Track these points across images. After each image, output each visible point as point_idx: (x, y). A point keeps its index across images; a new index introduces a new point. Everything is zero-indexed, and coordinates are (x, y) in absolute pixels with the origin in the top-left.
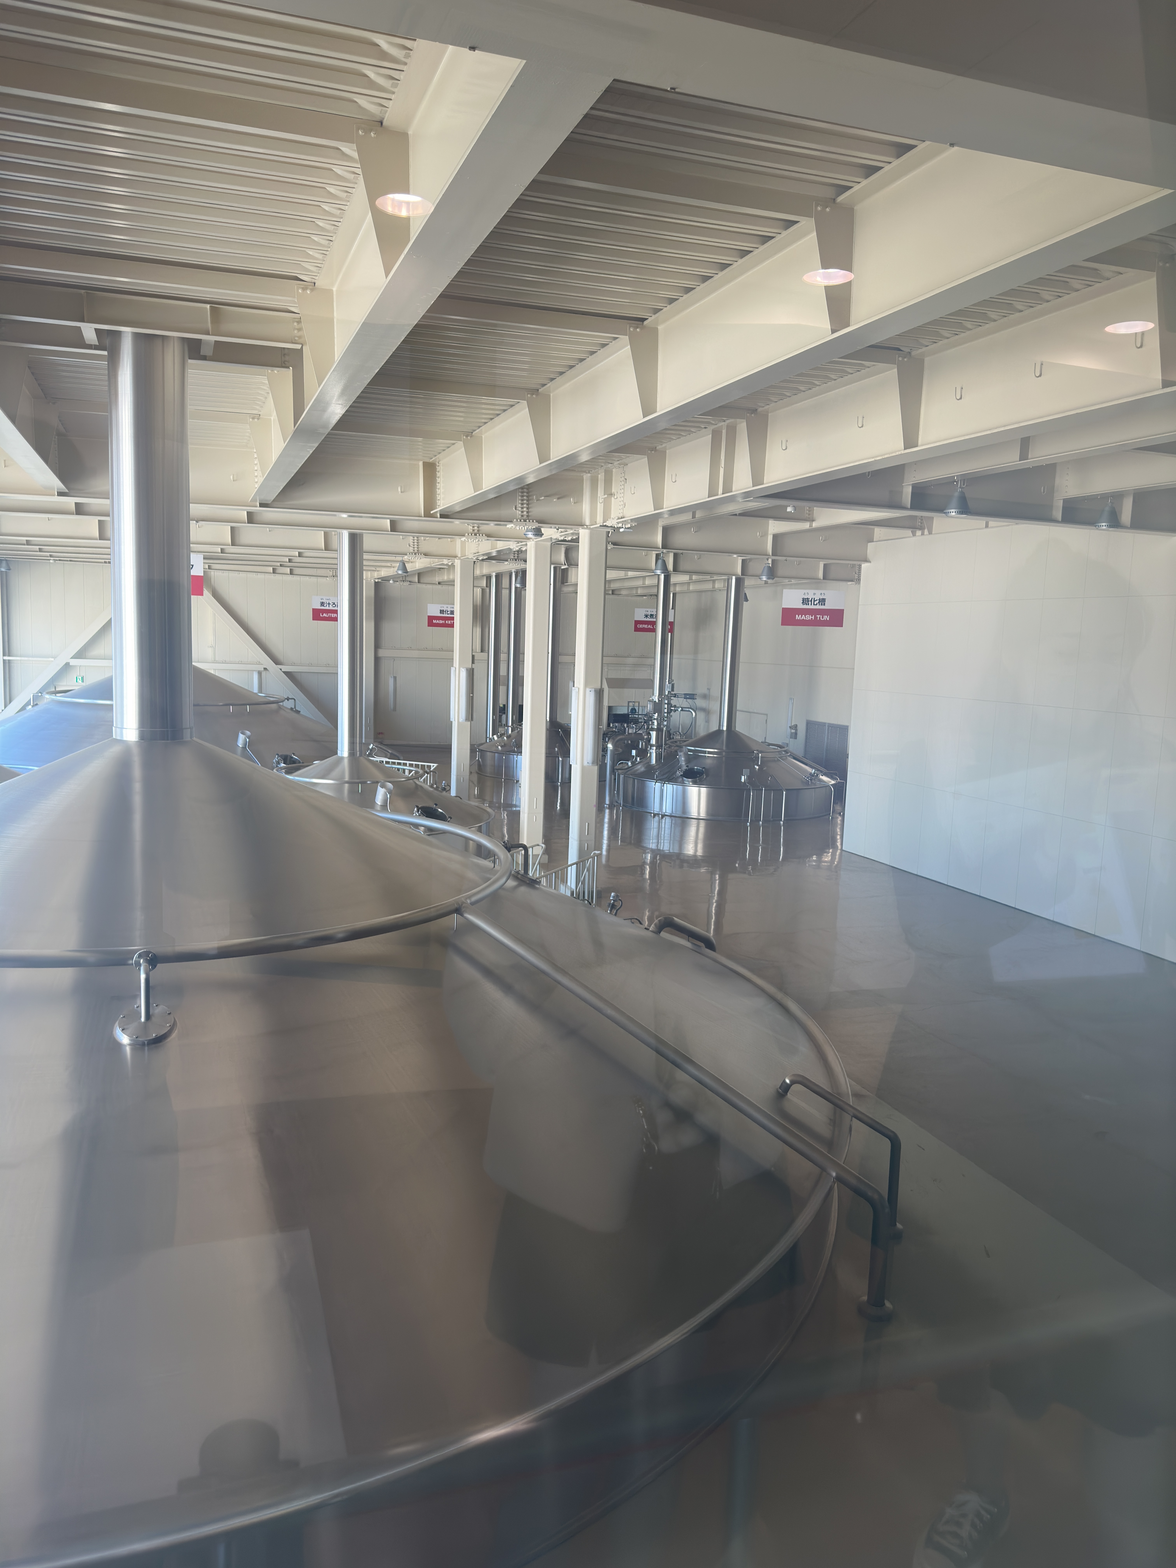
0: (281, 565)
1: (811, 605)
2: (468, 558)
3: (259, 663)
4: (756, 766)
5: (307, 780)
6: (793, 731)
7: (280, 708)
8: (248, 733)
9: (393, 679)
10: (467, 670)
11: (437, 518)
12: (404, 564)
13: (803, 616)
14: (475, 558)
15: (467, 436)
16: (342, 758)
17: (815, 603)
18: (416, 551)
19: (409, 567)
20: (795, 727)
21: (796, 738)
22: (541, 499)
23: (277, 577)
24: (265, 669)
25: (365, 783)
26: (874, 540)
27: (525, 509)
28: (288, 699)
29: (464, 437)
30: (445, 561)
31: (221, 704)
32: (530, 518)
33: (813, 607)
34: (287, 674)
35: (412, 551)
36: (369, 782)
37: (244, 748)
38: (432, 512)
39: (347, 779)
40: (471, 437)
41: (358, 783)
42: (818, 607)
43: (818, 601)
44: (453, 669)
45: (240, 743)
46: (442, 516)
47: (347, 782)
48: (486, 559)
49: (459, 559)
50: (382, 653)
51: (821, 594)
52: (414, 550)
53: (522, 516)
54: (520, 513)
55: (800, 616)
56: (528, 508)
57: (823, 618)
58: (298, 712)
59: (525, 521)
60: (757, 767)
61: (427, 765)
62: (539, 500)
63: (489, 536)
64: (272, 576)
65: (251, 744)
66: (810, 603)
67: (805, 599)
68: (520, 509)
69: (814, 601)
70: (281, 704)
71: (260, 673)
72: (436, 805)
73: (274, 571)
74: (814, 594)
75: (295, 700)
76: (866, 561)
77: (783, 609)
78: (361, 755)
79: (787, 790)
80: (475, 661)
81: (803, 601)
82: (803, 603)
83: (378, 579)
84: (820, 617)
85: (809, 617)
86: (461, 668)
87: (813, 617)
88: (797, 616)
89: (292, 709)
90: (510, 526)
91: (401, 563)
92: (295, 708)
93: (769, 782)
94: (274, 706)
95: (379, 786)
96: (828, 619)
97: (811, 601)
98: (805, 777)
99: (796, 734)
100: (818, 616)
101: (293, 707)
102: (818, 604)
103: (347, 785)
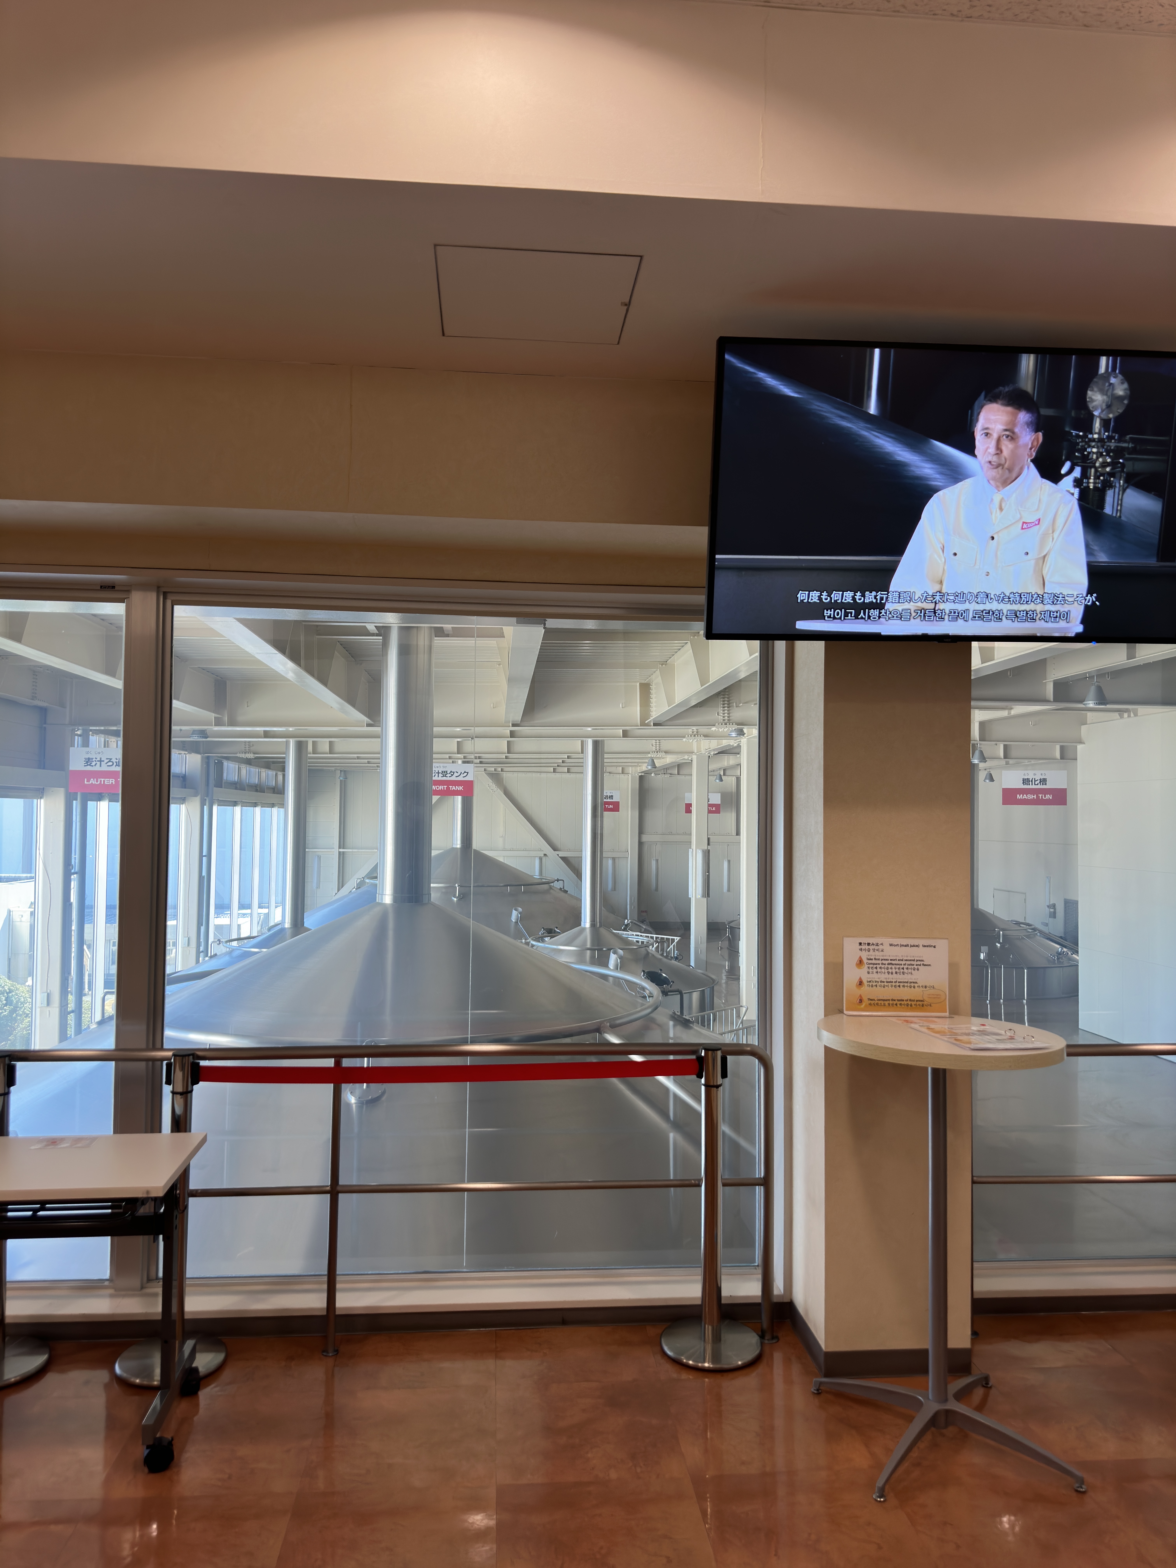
0: (558, 766)
1: (1032, 785)
2: (701, 754)
3: (541, 850)
4: (997, 944)
5: (555, 947)
6: (1052, 910)
7: (551, 888)
8: (520, 909)
9: (655, 861)
10: (703, 851)
11: (651, 726)
12: (653, 761)
13: (1025, 795)
14: (707, 753)
15: (662, 665)
16: (584, 929)
17: (1036, 783)
18: (658, 750)
19: (658, 763)
20: (1054, 906)
21: (1055, 917)
22: (740, 705)
23: (558, 775)
24: (545, 855)
25: (601, 949)
26: (1088, 723)
27: (726, 714)
28: (558, 880)
29: (660, 666)
30: (686, 757)
31: (502, 885)
32: (730, 721)
33: (1034, 787)
34: (563, 859)
35: (655, 750)
36: (604, 949)
37: (516, 923)
38: (646, 722)
39: (589, 946)
40: (665, 665)
41: (595, 950)
42: (1039, 787)
43: (1039, 781)
44: (690, 850)
45: (514, 919)
46: (655, 725)
47: (588, 949)
48: (717, 754)
49: (695, 754)
50: (645, 838)
51: (1042, 774)
52: (656, 749)
53: (724, 720)
54: (722, 718)
55: (1021, 795)
56: (728, 714)
57: (1045, 797)
58: (566, 892)
59: (726, 724)
60: (999, 945)
61: (671, 939)
62: (739, 706)
63: (706, 736)
64: (553, 775)
65: (522, 918)
66: (1031, 783)
67: (1026, 779)
68: (722, 715)
69: (1035, 781)
70: (552, 884)
71: (541, 859)
72: (661, 970)
73: (555, 771)
74: (1035, 774)
75: (563, 881)
76: (1081, 742)
77: (1003, 789)
78: (600, 926)
79: (1028, 968)
80: (711, 844)
81: (1024, 781)
82: (1023, 783)
83: (641, 772)
84: (1042, 796)
85: (1031, 797)
86: (698, 850)
87: (1035, 797)
88: (1018, 795)
89: (561, 889)
90: (714, 729)
91: (650, 761)
92: (564, 888)
93: (1011, 960)
94: (546, 887)
95: (611, 953)
96: (1051, 798)
97: (1032, 781)
98: (1051, 955)
99: (1055, 913)
100: (1040, 795)
101: (562, 887)
102: (1039, 784)
103: (588, 952)
